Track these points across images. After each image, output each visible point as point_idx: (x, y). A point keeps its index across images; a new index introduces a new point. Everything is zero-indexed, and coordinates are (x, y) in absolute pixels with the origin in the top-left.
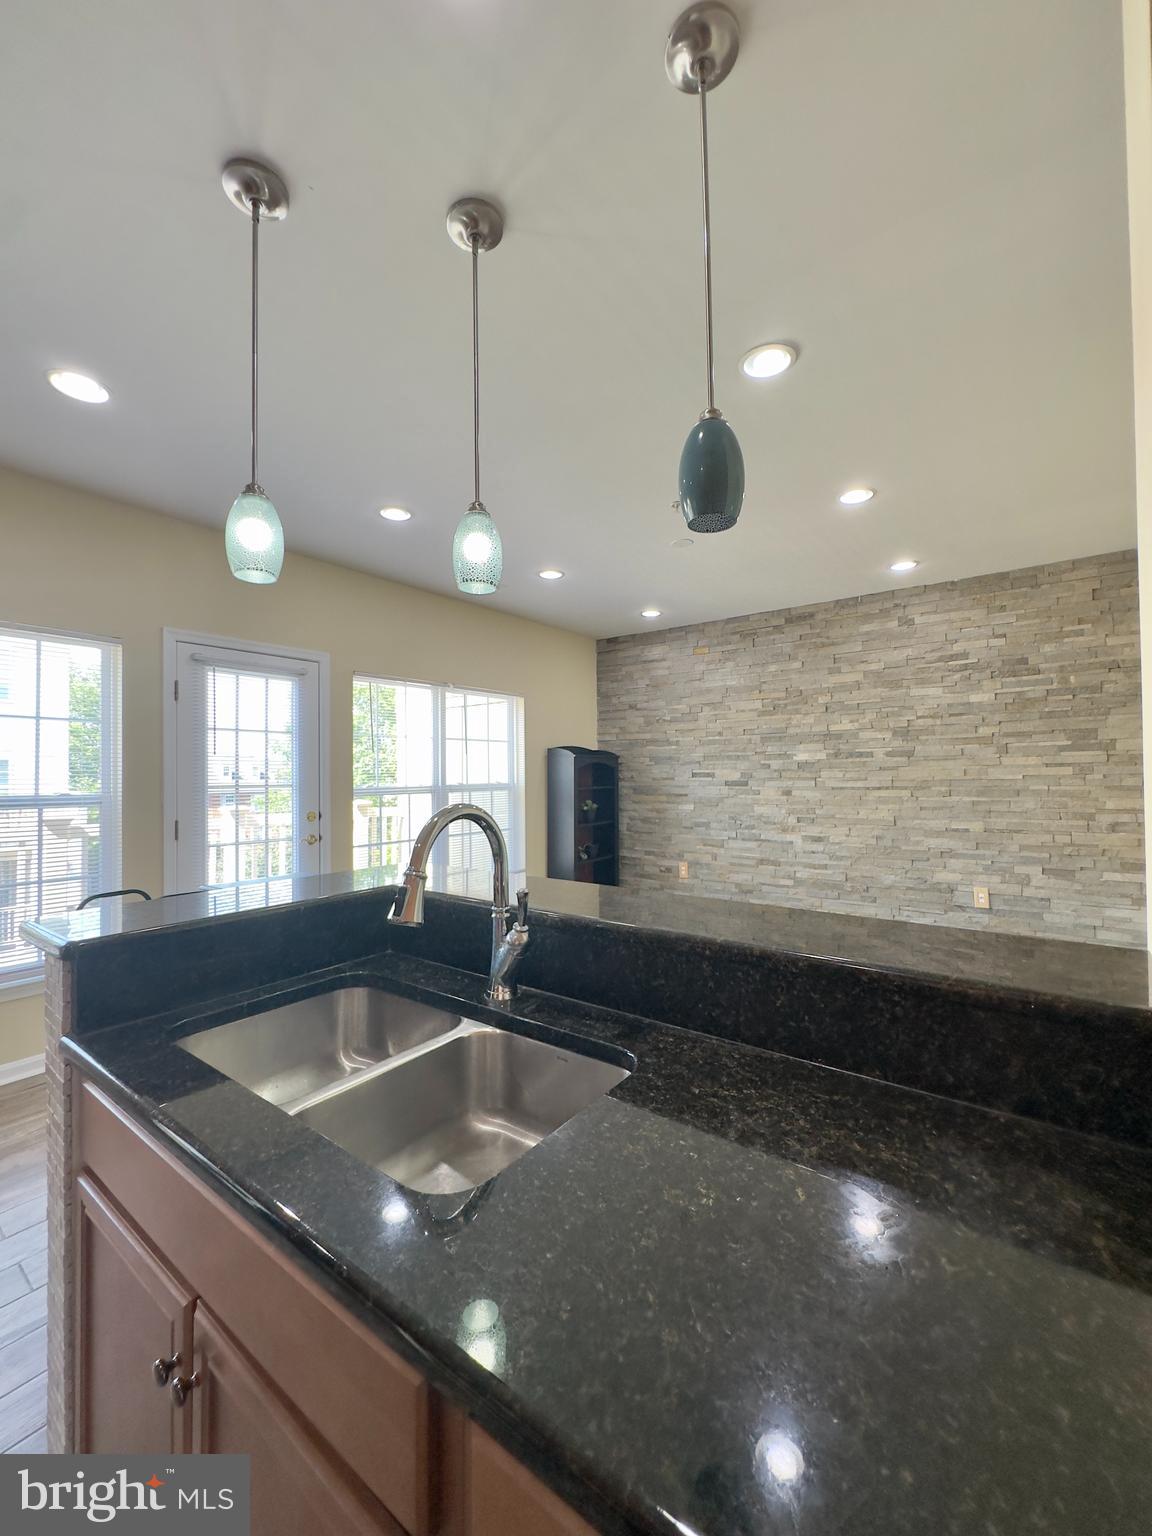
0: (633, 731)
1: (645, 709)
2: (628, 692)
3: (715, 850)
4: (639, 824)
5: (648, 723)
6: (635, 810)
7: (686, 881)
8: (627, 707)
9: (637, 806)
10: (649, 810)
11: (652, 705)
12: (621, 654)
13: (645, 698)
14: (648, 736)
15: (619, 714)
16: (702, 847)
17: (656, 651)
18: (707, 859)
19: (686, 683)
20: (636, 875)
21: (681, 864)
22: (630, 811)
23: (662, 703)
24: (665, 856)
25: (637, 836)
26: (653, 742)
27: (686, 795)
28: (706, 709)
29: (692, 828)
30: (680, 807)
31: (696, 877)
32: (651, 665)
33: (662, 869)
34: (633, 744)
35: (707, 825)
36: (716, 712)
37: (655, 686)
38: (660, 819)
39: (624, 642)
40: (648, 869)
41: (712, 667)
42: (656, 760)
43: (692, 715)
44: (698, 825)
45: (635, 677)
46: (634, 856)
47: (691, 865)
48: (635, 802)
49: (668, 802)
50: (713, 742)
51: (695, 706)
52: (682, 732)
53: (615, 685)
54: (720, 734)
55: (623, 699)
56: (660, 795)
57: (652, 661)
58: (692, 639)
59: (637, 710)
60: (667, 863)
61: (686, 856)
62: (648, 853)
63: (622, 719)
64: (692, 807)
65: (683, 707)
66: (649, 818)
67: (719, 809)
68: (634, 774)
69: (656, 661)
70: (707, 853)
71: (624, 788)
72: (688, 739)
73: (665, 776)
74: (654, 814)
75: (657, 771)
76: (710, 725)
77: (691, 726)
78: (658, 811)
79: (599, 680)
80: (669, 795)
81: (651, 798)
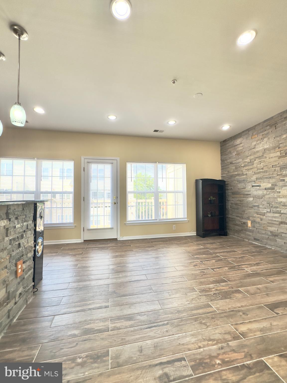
0: (231, 172)
1: (235, 163)
2: (230, 158)
3: (262, 217)
4: (234, 205)
5: (236, 168)
6: (233, 201)
7: (251, 228)
8: (229, 163)
9: (233, 199)
10: (238, 201)
11: (238, 161)
12: (227, 145)
13: (235, 159)
14: (236, 173)
15: (227, 166)
16: (256, 215)
17: (238, 141)
18: (258, 220)
19: (249, 150)
20: (234, 224)
21: (248, 221)
22: (231, 201)
23: (240, 160)
24: (243, 218)
25: (233, 210)
26: (238, 175)
27: (250, 194)
28: (257, 159)
29: (252, 207)
30: (248, 199)
31: (255, 227)
32: (237, 147)
33: (242, 223)
34: (232, 176)
35: (258, 206)
36: (261, 160)
37: (238, 154)
38: (241, 204)
39: (228, 141)
40: (237, 222)
41: (258, 142)
42: (240, 182)
43: (251, 162)
44: (255, 206)
45: (232, 152)
46: (233, 217)
47: (253, 222)
48: (233, 198)
49: (243, 197)
50: (260, 172)
51: (252, 159)
52: (248, 170)
53: (226, 156)
54: (262, 169)
55: (229, 161)
56: (241, 195)
57: (237, 145)
58: (251, 133)
59: (233, 164)
60: (244, 221)
61: (251, 218)
62: (237, 216)
63: (228, 168)
64: (252, 199)
65: (248, 160)
66: (237, 203)
67: (262, 200)
68: (232, 187)
69: (239, 144)
70: (258, 218)
71: (229, 192)
72: (250, 172)
73: (242, 187)
74: (239, 202)
75: (240, 186)
76: (258, 166)
77: (251, 167)
78: (240, 201)
79: (221, 155)
80: (244, 195)
81: (238, 196)
